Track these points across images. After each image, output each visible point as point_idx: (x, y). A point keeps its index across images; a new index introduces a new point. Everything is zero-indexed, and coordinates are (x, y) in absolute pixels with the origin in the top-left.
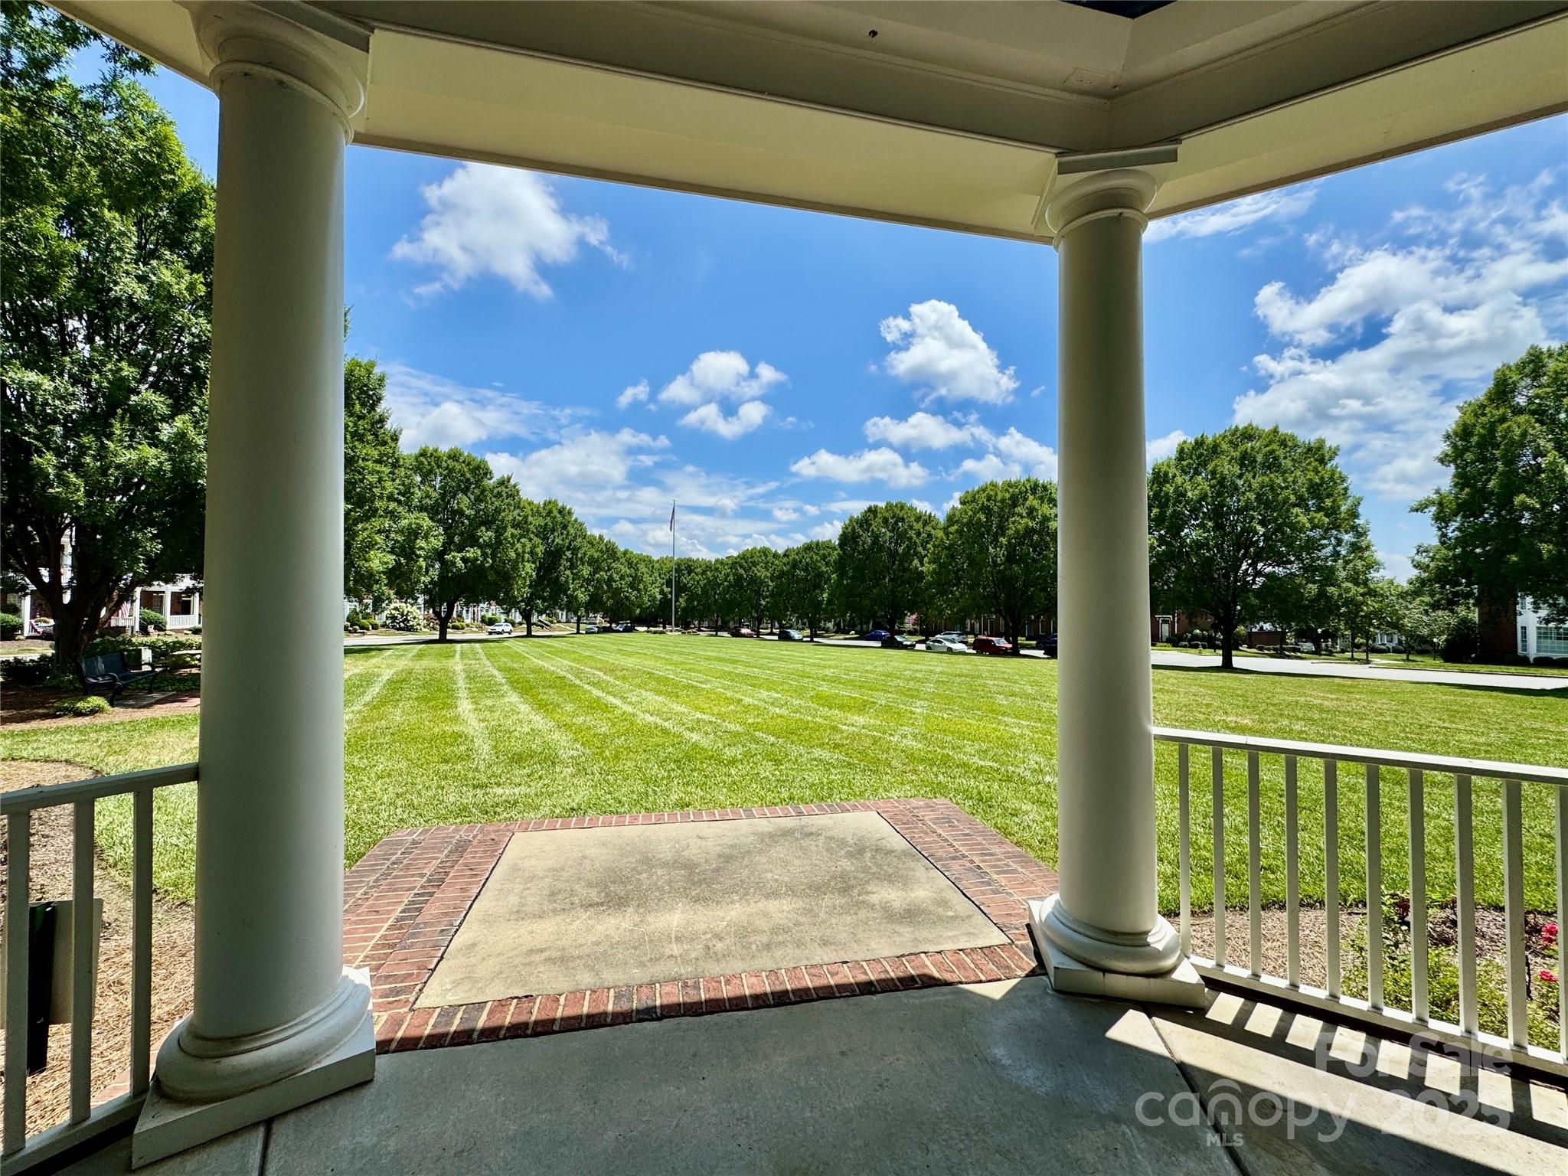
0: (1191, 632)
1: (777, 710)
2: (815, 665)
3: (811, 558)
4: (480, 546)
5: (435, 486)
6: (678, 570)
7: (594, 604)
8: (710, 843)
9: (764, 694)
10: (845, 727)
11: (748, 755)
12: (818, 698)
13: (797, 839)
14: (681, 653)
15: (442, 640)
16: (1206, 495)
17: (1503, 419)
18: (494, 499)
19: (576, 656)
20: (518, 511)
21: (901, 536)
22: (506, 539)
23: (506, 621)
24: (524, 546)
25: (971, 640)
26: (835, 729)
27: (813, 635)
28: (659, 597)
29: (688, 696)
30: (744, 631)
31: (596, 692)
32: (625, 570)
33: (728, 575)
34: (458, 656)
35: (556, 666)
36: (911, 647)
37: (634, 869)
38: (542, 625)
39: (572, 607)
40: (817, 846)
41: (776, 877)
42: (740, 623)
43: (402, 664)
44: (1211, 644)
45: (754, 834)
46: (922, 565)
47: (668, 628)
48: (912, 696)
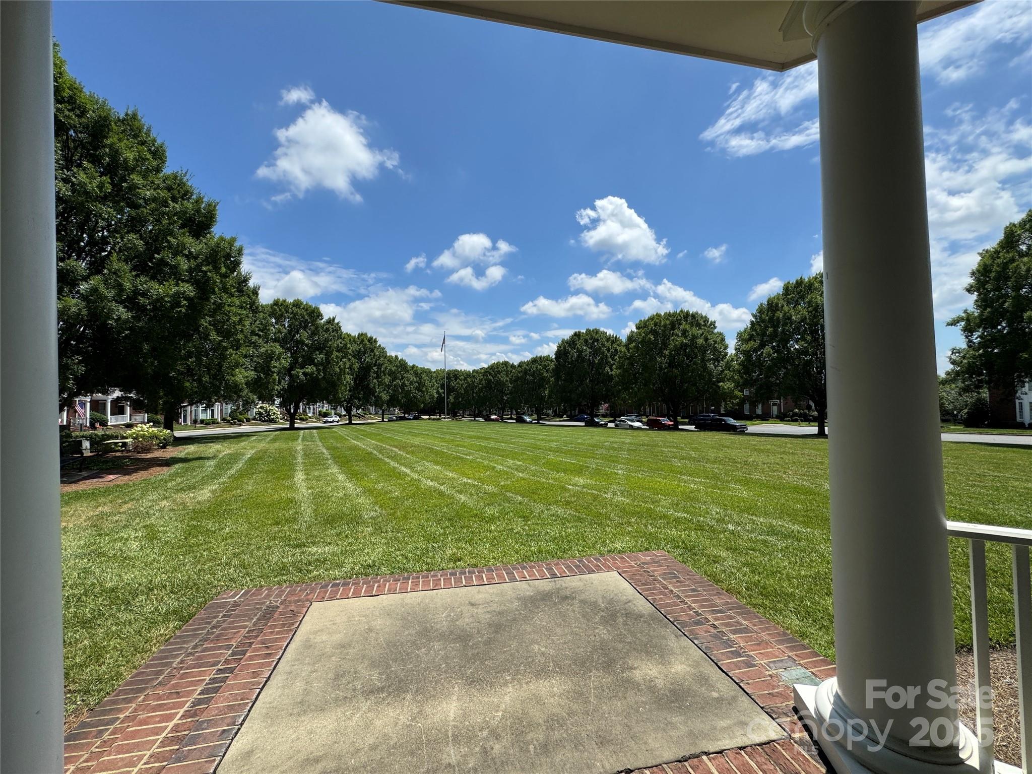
0: (792, 411)
1: (521, 475)
2: (543, 440)
3: (537, 367)
4: (315, 365)
5: (284, 325)
6: (448, 378)
7: (393, 402)
8: (480, 611)
9: (511, 462)
10: (570, 487)
11: (503, 513)
12: (548, 464)
13: (555, 604)
14: (451, 434)
15: (292, 428)
16: (805, 318)
17: (1013, 260)
18: (324, 333)
19: (381, 437)
20: (340, 340)
21: (596, 352)
22: (332, 359)
23: (335, 414)
24: (345, 363)
25: (645, 419)
26: (564, 489)
27: (539, 419)
28: (436, 396)
29: (457, 465)
30: (493, 417)
31: (393, 464)
32: (413, 378)
33: (482, 380)
34: (300, 439)
35: (366, 445)
36: (605, 425)
37: (414, 643)
38: (359, 416)
39: (378, 404)
40: (574, 611)
41: (543, 649)
42: (490, 411)
43: (262, 445)
44: (807, 419)
45: (519, 599)
46: (612, 370)
47: (443, 416)
48: (614, 461)
